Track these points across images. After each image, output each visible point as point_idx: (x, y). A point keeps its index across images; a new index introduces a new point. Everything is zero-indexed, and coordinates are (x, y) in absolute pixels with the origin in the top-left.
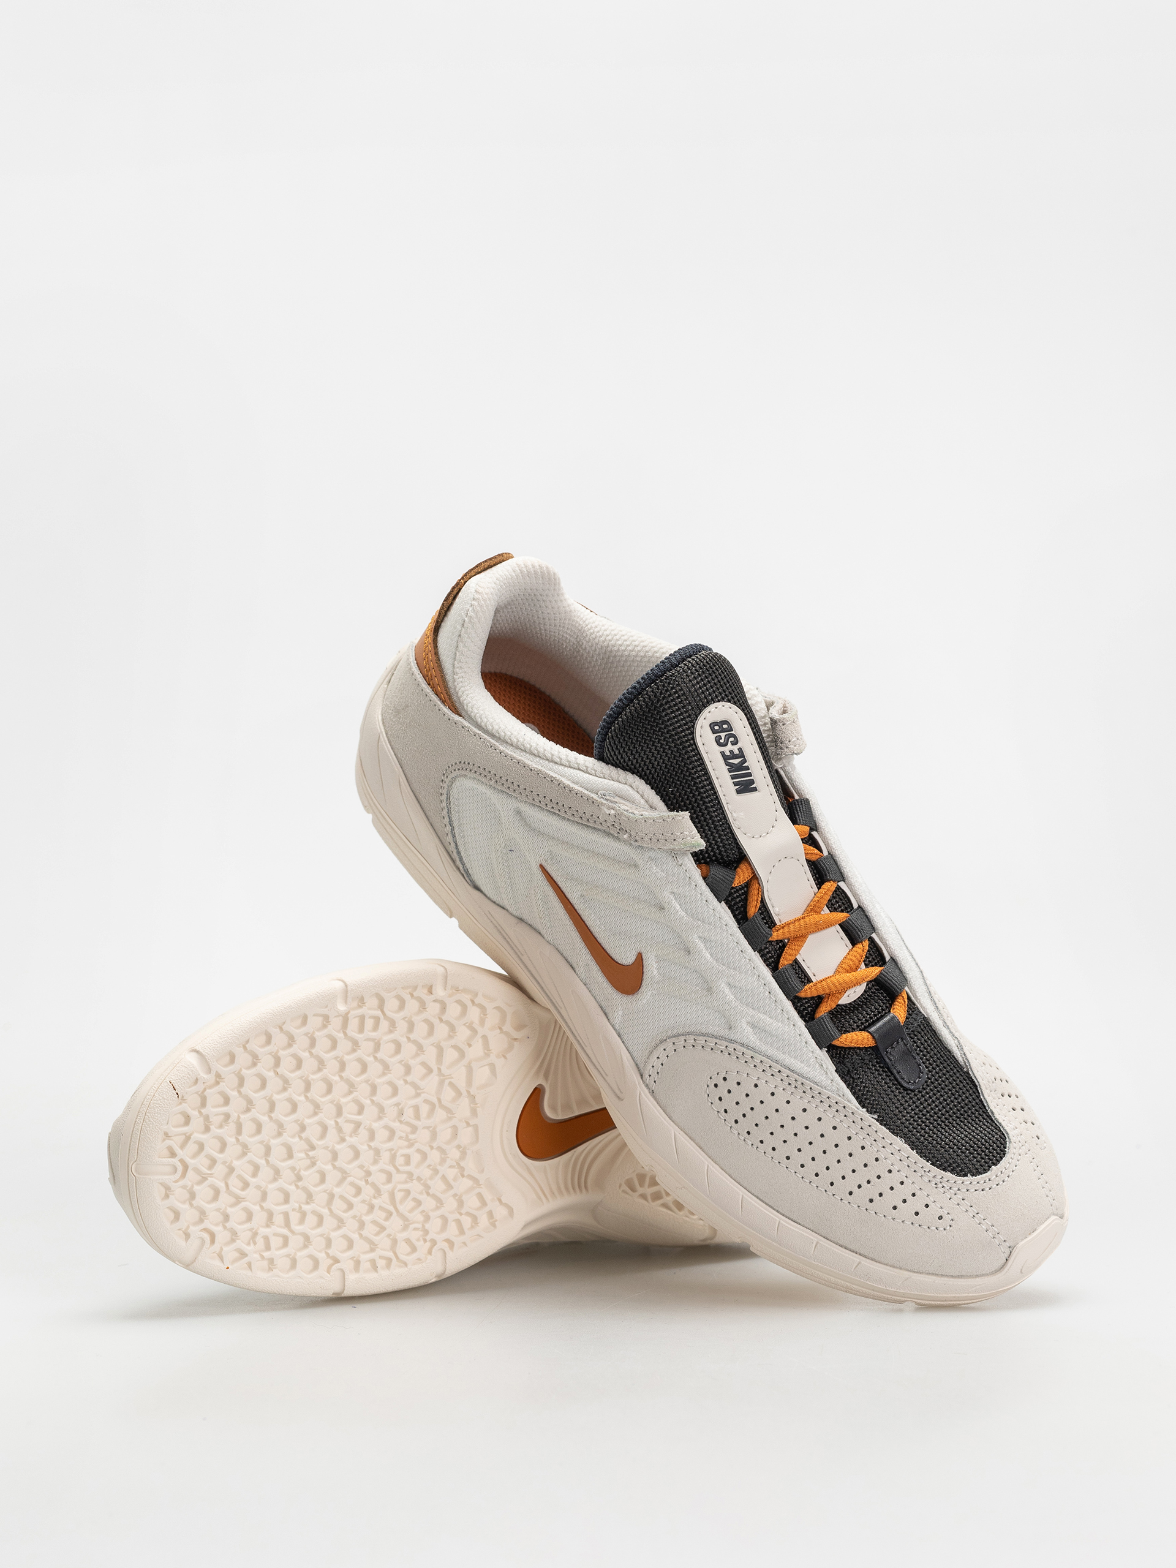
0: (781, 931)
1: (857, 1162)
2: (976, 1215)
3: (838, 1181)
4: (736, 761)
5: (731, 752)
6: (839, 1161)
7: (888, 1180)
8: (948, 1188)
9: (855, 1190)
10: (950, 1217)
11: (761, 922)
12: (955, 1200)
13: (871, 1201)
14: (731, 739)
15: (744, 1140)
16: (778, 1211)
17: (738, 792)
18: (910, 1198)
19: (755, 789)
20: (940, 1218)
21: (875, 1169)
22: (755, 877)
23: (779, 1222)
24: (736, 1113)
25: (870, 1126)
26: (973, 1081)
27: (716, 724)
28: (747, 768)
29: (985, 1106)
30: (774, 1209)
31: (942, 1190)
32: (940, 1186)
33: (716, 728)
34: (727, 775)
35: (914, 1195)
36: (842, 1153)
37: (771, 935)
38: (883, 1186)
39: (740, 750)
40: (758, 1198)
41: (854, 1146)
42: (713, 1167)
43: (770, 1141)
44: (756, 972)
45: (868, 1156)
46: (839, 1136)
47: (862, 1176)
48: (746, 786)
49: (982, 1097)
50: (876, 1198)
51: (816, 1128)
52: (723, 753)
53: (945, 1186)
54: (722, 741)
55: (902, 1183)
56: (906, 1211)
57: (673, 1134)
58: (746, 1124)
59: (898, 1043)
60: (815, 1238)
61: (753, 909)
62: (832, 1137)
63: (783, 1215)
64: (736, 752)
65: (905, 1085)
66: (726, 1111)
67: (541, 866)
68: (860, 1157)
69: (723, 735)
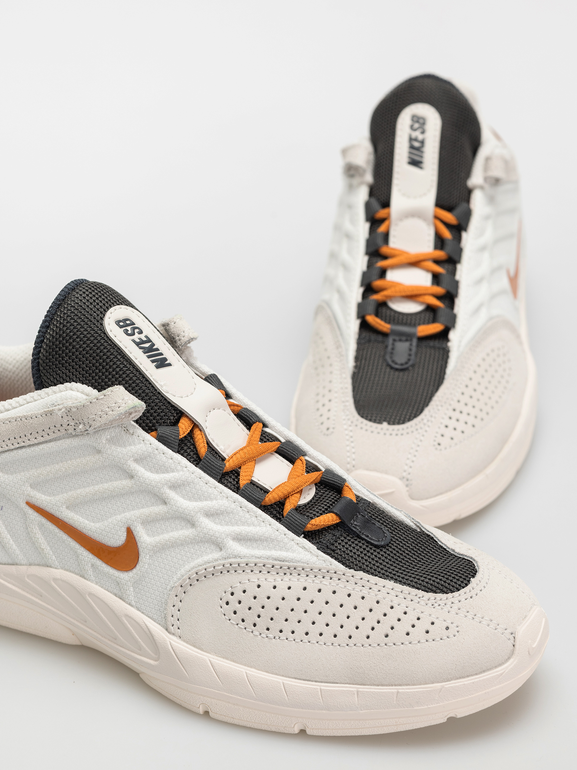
0: (231, 460)
1: (363, 611)
2: (474, 617)
3: (354, 633)
4: (147, 345)
5: (140, 339)
6: (348, 617)
7: (393, 615)
8: (444, 604)
9: (371, 633)
10: (455, 625)
11: (213, 459)
12: (453, 611)
13: (387, 636)
14: (136, 331)
15: (267, 637)
16: (316, 681)
17: (158, 367)
18: (416, 622)
19: (170, 365)
20: (447, 628)
21: (379, 611)
22: (195, 425)
23: (321, 689)
24: (251, 617)
25: (361, 579)
26: (429, 536)
27: (120, 321)
28: (157, 349)
29: (445, 549)
30: (312, 681)
31: (439, 607)
32: (436, 605)
33: (121, 324)
34: (144, 356)
35: (418, 619)
36: (348, 609)
37: (225, 465)
38: (391, 619)
39: (146, 337)
40: (295, 678)
41: (356, 599)
42: (250, 671)
43: (287, 627)
44: (224, 495)
45: (370, 602)
46: (341, 597)
47: (371, 619)
48: (162, 363)
49: (440, 543)
50: (390, 632)
51: (320, 599)
52: (134, 341)
53: (440, 604)
54: (130, 332)
55: (405, 613)
56: (418, 633)
57: (209, 662)
58: (262, 623)
59: (357, 516)
60: (353, 688)
61: (203, 450)
62: (335, 600)
63: (322, 682)
64: (145, 339)
65: (376, 543)
66: (243, 621)
67: (28, 503)
68: (364, 607)
69: (129, 328)
